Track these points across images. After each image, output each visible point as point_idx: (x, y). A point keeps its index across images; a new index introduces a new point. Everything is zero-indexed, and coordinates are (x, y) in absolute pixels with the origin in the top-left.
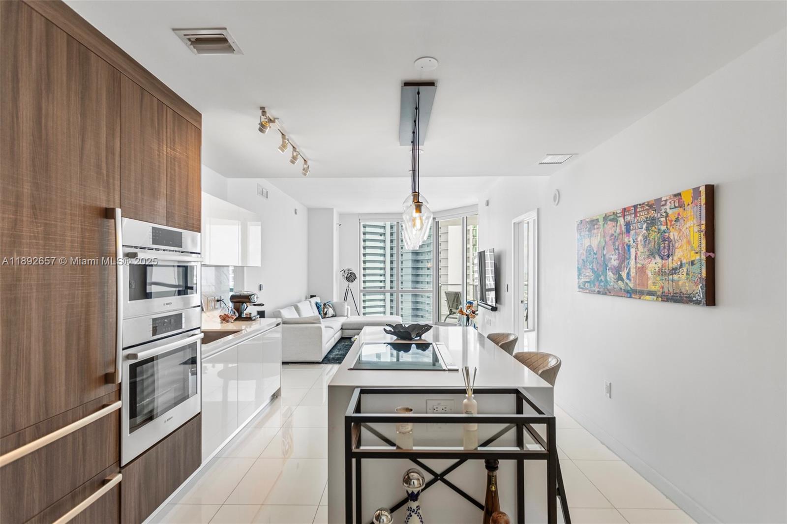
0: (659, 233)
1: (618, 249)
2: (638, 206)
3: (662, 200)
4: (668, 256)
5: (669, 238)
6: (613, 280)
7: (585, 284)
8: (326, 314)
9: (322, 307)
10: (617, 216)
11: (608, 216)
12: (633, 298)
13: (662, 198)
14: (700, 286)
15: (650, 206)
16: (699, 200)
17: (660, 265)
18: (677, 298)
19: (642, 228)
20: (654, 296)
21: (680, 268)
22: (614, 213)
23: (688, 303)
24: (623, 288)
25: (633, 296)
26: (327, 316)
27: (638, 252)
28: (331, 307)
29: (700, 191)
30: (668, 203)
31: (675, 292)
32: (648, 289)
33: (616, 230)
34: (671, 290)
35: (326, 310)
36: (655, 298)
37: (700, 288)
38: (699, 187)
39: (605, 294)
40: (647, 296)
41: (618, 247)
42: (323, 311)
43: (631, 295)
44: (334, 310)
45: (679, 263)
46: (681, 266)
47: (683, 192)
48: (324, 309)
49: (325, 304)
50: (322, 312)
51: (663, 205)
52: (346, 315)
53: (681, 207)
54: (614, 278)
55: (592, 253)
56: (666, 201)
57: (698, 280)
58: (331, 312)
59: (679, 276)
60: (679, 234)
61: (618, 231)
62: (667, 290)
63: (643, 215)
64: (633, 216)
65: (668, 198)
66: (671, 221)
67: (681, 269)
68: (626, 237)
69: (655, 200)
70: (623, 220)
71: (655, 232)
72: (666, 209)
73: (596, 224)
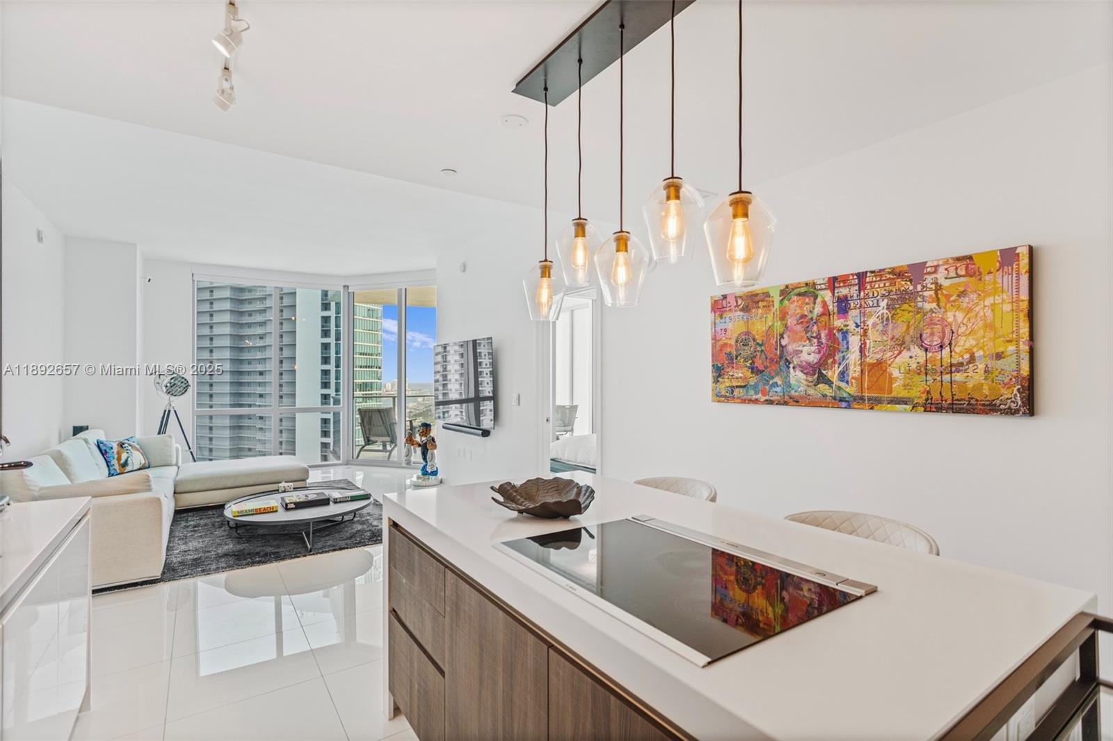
0: (918, 313)
1: (818, 337)
2: (868, 275)
3: (927, 265)
4: (941, 347)
5: (943, 319)
6: (805, 382)
7: (733, 391)
8: (125, 464)
9: (116, 449)
10: (815, 288)
11: (793, 289)
12: (855, 408)
13: (926, 262)
14: (1015, 389)
15: (898, 273)
16: (1015, 266)
17: (922, 361)
18: (961, 406)
19: (878, 306)
20: (906, 404)
21: (969, 363)
22: (807, 284)
23: (987, 414)
24: (828, 394)
25: (856, 406)
26: (129, 468)
27: (868, 341)
28: (137, 450)
29: (1018, 254)
30: (941, 269)
31: (956, 397)
32: (893, 395)
33: (814, 308)
34: (947, 395)
35: (124, 456)
36: (909, 407)
37: (1015, 392)
38: (1016, 248)
39: (786, 403)
40: (889, 405)
41: (819, 334)
42: (119, 459)
43: (849, 405)
44: (144, 454)
45: (967, 356)
46: (972, 359)
47: (975, 254)
48: (119, 454)
49: (121, 445)
50: (114, 462)
51: (929, 273)
52: (174, 462)
53: (971, 276)
54: (807, 380)
55: (752, 343)
56: (936, 267)
57: (1011, 379)
58: (137, 459)
59: (966, 374)
60: (967, 314)
61: (818, 309)
62: (939, 396)
63: (879, 287)
64: (857, 288)
65: (941, 263)
66: (948, 297)
67: (971, 365)
68: (839, 319)
69: (908, 266)
70: (830, 294)
71: (909, 312)
72: (937, 278)
73: (763, 301)
